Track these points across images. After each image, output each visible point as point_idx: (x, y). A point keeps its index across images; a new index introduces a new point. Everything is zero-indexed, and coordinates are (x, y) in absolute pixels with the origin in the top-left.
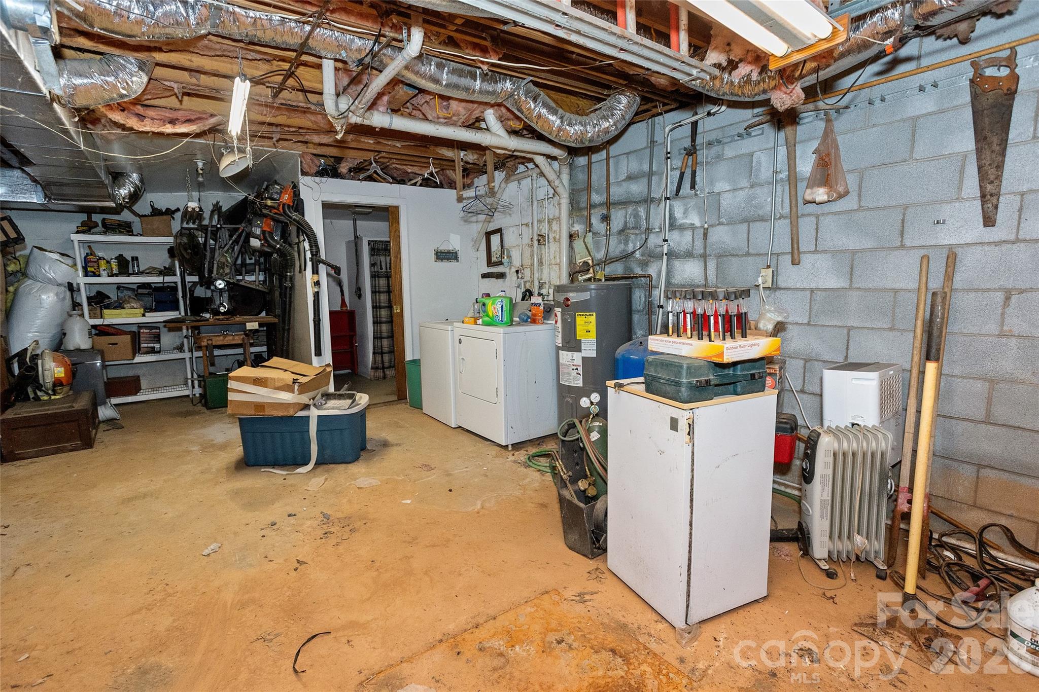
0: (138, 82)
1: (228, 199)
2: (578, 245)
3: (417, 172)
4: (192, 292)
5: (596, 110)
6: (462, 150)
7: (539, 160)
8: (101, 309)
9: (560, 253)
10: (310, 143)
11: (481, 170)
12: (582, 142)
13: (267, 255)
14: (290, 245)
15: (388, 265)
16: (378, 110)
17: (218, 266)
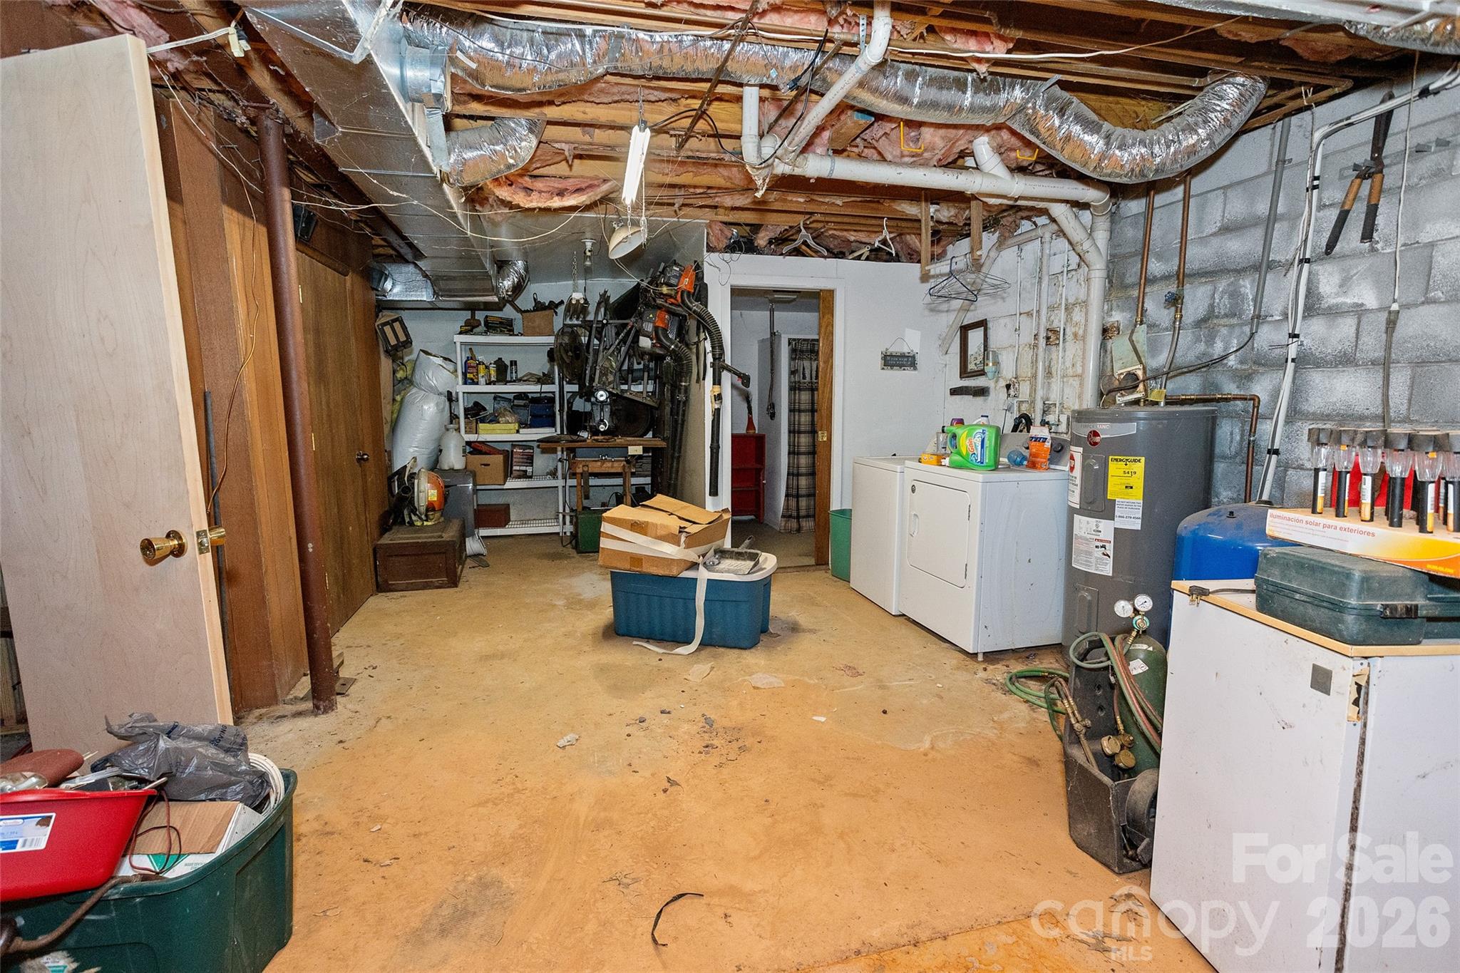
0: (525, 145)
1: (617, 287)
2: (1120, 346)
3: (864, 240)
4: (570, 403)
5: (1171, 117)
6: (932, 204)
7: (1059, 210)
8: (477, 423)
9: (1084, 358)
10: (720, 207)
11: (960, 231)
12: (1142, 174)
13: (658, 359)
14: (687, 345)
15: (814, 373)
16: (814, 152)
17: (601, 372)
